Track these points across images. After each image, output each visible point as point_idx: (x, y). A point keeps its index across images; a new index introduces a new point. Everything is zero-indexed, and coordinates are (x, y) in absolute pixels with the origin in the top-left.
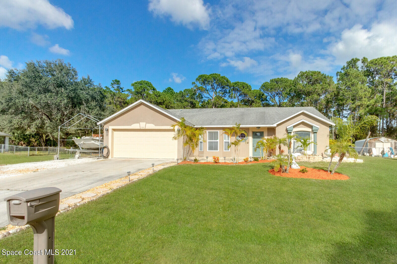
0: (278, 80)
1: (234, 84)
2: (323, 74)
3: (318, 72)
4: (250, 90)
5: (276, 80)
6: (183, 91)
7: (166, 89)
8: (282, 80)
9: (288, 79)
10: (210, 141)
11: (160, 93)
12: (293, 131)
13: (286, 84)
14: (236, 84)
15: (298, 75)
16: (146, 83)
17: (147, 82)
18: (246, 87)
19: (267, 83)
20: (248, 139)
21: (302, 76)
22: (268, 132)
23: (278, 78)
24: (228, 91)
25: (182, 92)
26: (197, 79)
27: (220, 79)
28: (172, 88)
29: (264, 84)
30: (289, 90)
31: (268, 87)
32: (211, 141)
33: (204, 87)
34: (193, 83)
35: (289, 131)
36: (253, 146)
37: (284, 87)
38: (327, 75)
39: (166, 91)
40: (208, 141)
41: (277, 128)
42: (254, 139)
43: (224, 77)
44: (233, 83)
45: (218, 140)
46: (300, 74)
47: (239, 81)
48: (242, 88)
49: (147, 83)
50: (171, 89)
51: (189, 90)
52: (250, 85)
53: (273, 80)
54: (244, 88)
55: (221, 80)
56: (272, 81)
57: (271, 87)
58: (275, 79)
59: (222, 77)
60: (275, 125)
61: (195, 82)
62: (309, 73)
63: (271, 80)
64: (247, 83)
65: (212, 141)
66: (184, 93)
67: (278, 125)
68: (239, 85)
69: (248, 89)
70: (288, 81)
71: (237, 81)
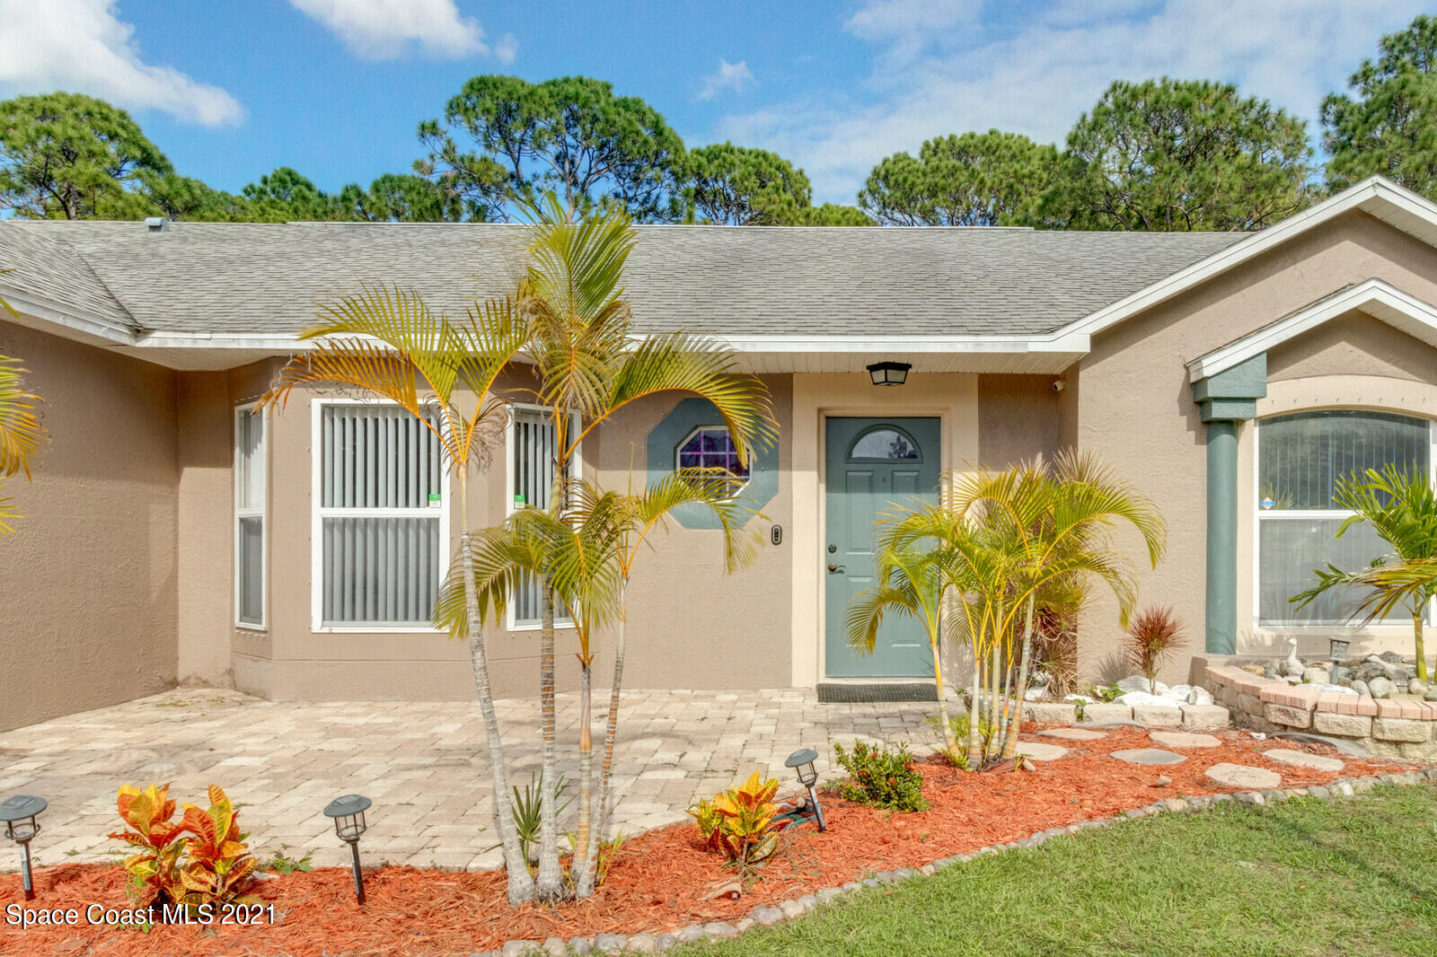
0: (971, 141)
1: (704, 160)
2: (1251, 104)
3: (1217, 87)
4: (804, 204)
5: (958, 143)
6: (366, 189)
7: (265, 181)
8: (994, 141)
9: (1027, 140)
10: (339, 512)
11: (198, 192)
12: (1264, 408)
13: (1017, 166)
14: (717, 158)
15: (1101, 105)
16: (89, 114)
17: (99, 103)
18: (780, 181)
19: (906, 162)
20: (774, 489)
21: (1122, 107)
22: (988, 426)
23: (972, 136)
24: (664, 204)
25: (359, 194)
26: (454, 108)
27: (612, 110)
28: (303, 173)
29: (888, 165)
30: (1039, 201)
31: (913, 183)
32: (360, 512)
33: (504, 162)
34: (429, 130)
35: (1219, 411)
36: (832, 570)
37: (1011, 186)
38: (1273, 110)
39: (263, 192)
40: (318, 513)
41: (1085, 377)
42: (841, 497)
43: (637, 102)
44: (699, 153)
45: (440, 509)
46: (1110, 99)
47: (736, 144)
48: (753, 183)
49: (96, 109)
50: (296, 182)
51: (405, 185)
52: (801, 173)
53: (938, 145)
54: (763, 186)
55: (613, 117)
56: (932, 149)
57: (928, 180)
58: (952, 138)
59: (625, 104)
60: (1074, 340)
61: (443, 125)
62: (1165, 89)
63: (927, 145)
64: (784, 157)
65: (371, 512)
66: (373, 199)
67: (1105, 341)
68: (733, 164)
69: (789, 196)
70: (1028, 153)
71: (722, 143)
